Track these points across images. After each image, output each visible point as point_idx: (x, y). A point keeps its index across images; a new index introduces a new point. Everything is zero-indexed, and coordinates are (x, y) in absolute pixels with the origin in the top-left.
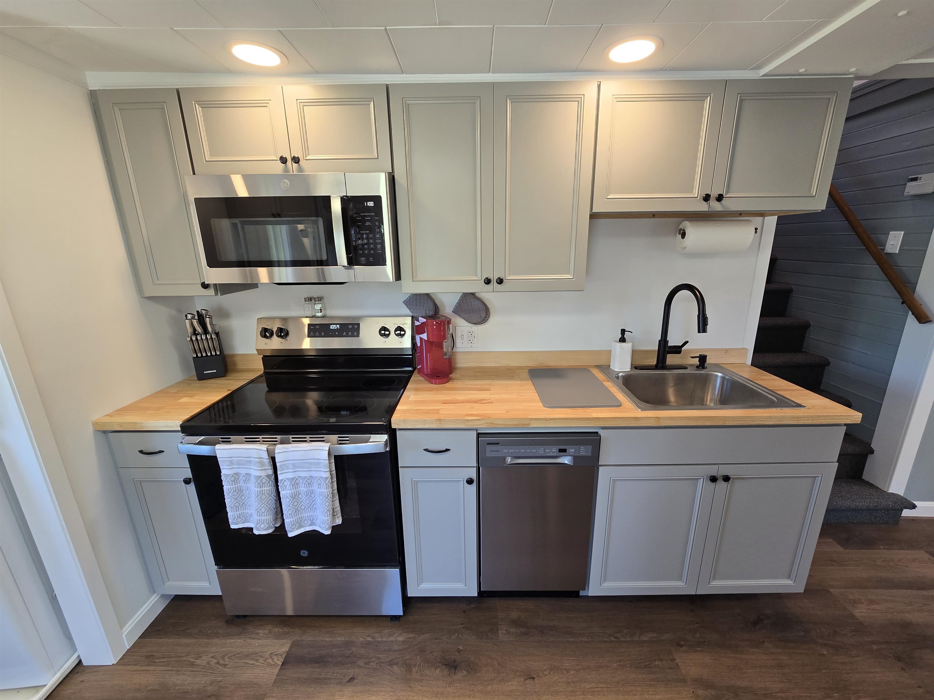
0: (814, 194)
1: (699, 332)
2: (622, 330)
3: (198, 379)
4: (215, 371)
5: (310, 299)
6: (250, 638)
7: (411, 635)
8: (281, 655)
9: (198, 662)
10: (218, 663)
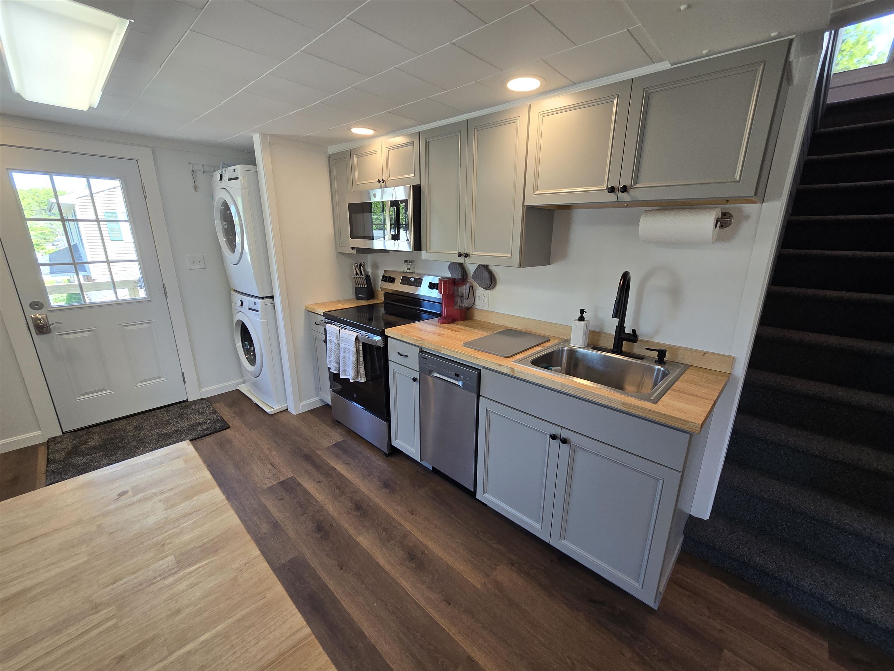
0: (738, 179)
1: (612, 317)
2: (581, 309)
3: (356, 299)
4: (363, 296)
5: (407, 261)
6: (334, 430)
7: (384, 465)
8: (336, 441)
9: (313, 428)
10: (318, 432)
